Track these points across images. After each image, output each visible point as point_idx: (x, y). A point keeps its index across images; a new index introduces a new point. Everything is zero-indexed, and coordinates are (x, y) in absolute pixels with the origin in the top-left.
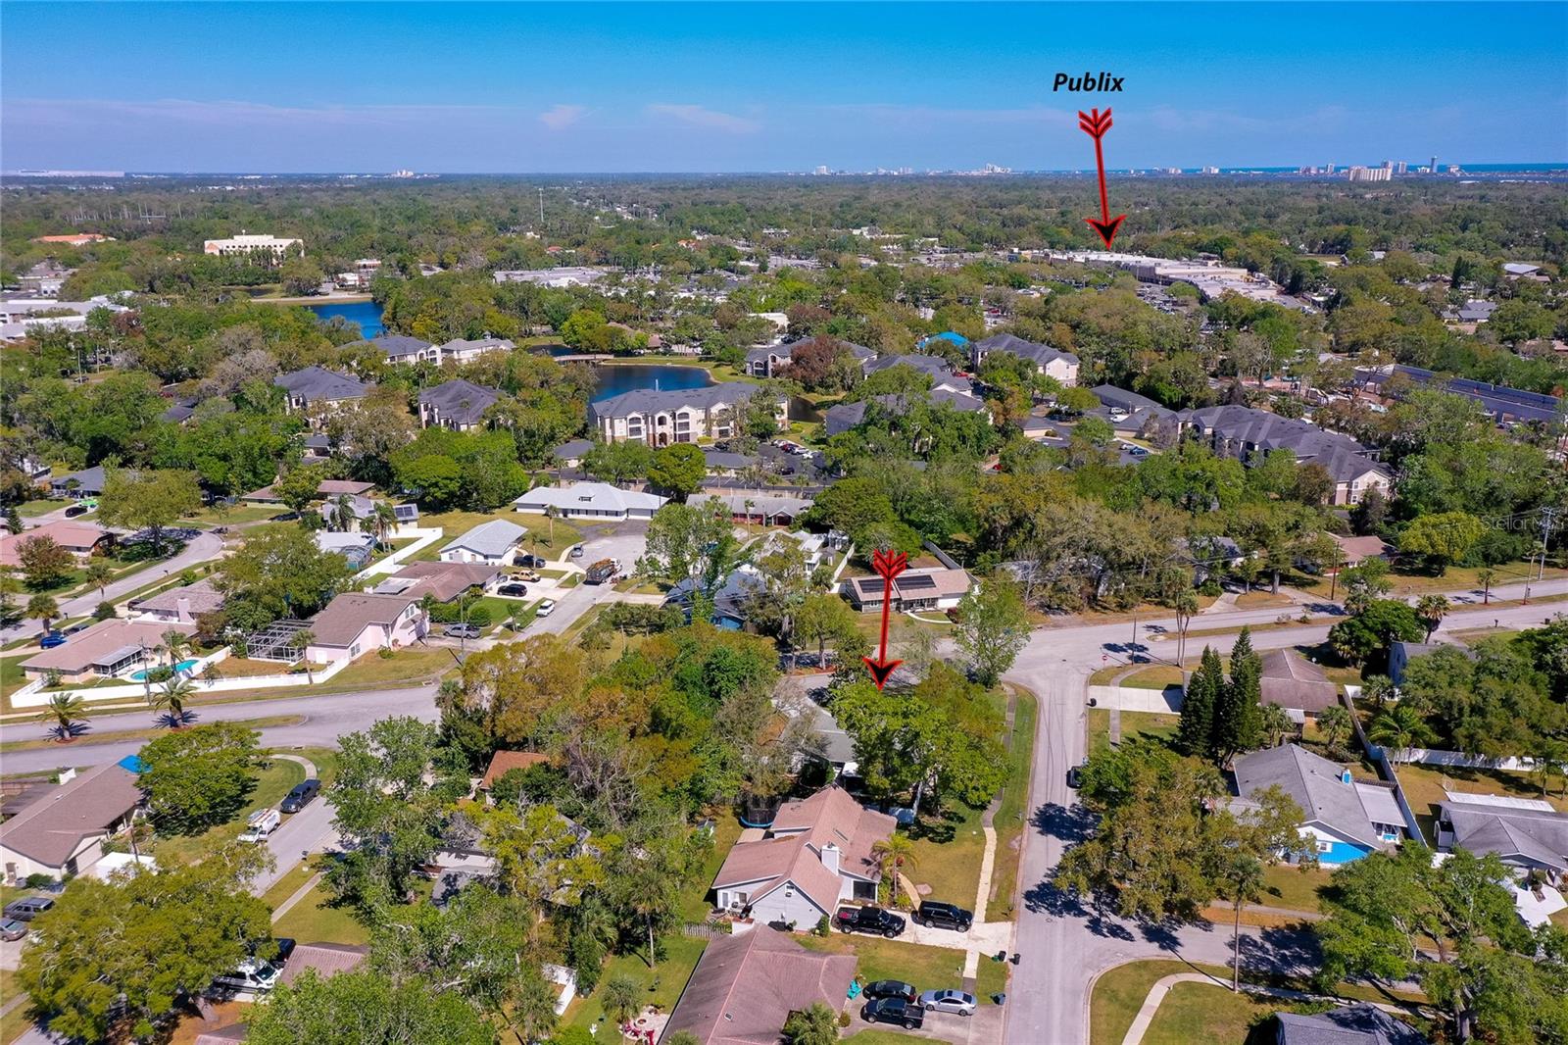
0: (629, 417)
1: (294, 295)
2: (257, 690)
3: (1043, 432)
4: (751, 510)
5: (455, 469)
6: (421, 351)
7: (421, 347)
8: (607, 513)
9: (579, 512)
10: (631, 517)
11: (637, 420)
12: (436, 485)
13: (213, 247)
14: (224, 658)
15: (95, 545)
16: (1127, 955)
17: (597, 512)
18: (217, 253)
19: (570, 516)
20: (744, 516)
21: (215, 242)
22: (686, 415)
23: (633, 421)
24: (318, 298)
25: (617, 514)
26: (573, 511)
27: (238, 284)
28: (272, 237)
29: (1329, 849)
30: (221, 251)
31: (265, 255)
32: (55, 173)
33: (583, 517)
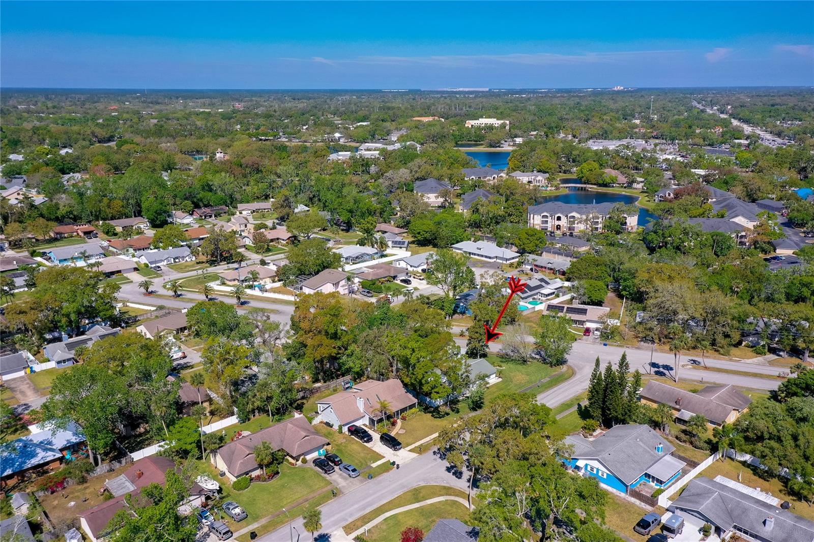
0: (542, 215)
1: (488, 147)
2: (276, 299)
3: (791, 252)
4: (550, 265)
5: (433, 227)
6: (494, 176)
7: (495, 174)
8: (486, 257)
9: (475, 254)
10: (498, 261)
11: (546, 217)
12: (419, 233)
13: (470, 123)
14: (279, 286)
15: (288, 239)
16: (447, 483)
17: (482, 256)
18: (470, 126)
19: (472, 256)
20: (545, 268)
21: (470, 121)
22: (573, 217)
23: (544, 217)
24: (498, 149)
25: (490, 258)
26: (473, 254)
27: (471, 141)
28: (495, 119)
29: (605, 477)
30: (472, 126)
31: (490, 128)
32: (461, 89)
33: (476, 257)
